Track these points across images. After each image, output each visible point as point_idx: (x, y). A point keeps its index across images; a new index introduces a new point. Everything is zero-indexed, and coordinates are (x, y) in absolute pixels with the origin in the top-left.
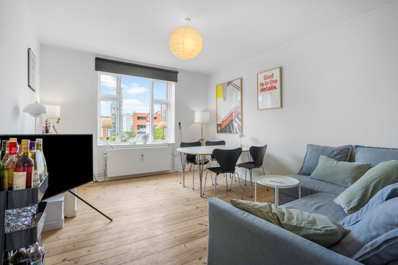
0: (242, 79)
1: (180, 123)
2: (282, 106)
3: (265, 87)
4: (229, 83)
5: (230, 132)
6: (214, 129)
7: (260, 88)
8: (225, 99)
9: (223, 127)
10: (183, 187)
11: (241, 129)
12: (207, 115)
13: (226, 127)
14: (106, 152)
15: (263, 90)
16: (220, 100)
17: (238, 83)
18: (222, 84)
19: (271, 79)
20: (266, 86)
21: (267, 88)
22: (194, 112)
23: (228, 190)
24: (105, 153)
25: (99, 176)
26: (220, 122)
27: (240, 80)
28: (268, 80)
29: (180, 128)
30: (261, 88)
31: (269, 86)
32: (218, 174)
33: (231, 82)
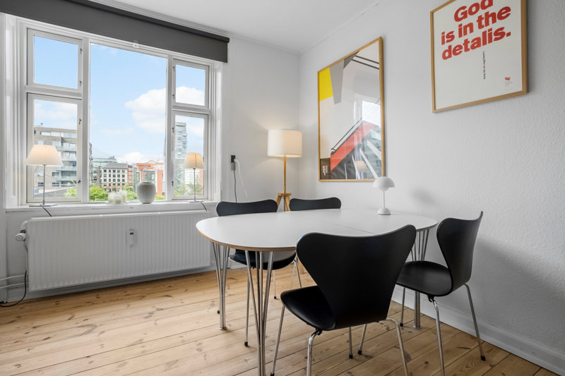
0: (382, 42)
1: (233, 158)
2: (528, 86)
3: (458, 41)
4: (348, 60)
5: (352, 176)
6: (313, 170)
7: (440, 48)
8: (337, 99)
9: (333, 166)
10: (219, 328)
11: (383, 166)
12: (297, 138)
13: (341, 165)
14: (26, 225)
15: (452, 52)
16: (328, 101)
17: (373, 53)
18: (331, 66)
19: (482, 12)
20: (464, 38)
21: (466, 42)
22: (266, 133)
23: (355, 354)
24: (22, 228)
25: (8, 289)
26: (326, 154)
27: (377, 45)
28: (472, 19)
29: (234, 168)
30: (446, 47)
31: (478, 33)
32: (319, 331)
33: (355, 54)
